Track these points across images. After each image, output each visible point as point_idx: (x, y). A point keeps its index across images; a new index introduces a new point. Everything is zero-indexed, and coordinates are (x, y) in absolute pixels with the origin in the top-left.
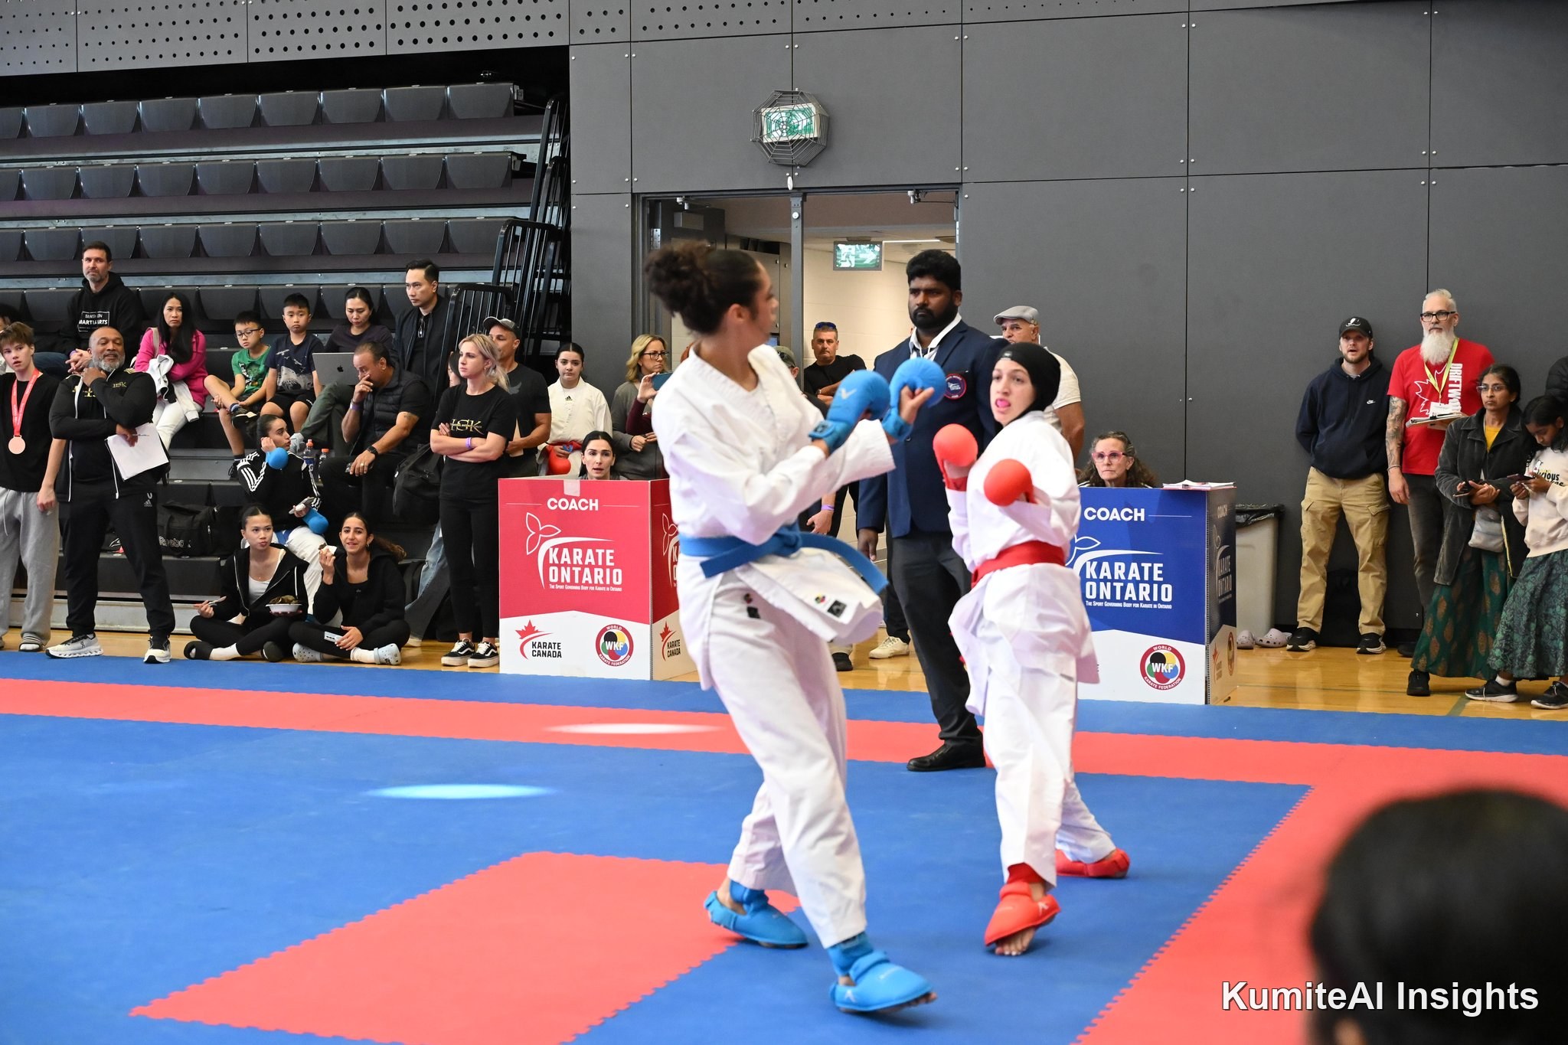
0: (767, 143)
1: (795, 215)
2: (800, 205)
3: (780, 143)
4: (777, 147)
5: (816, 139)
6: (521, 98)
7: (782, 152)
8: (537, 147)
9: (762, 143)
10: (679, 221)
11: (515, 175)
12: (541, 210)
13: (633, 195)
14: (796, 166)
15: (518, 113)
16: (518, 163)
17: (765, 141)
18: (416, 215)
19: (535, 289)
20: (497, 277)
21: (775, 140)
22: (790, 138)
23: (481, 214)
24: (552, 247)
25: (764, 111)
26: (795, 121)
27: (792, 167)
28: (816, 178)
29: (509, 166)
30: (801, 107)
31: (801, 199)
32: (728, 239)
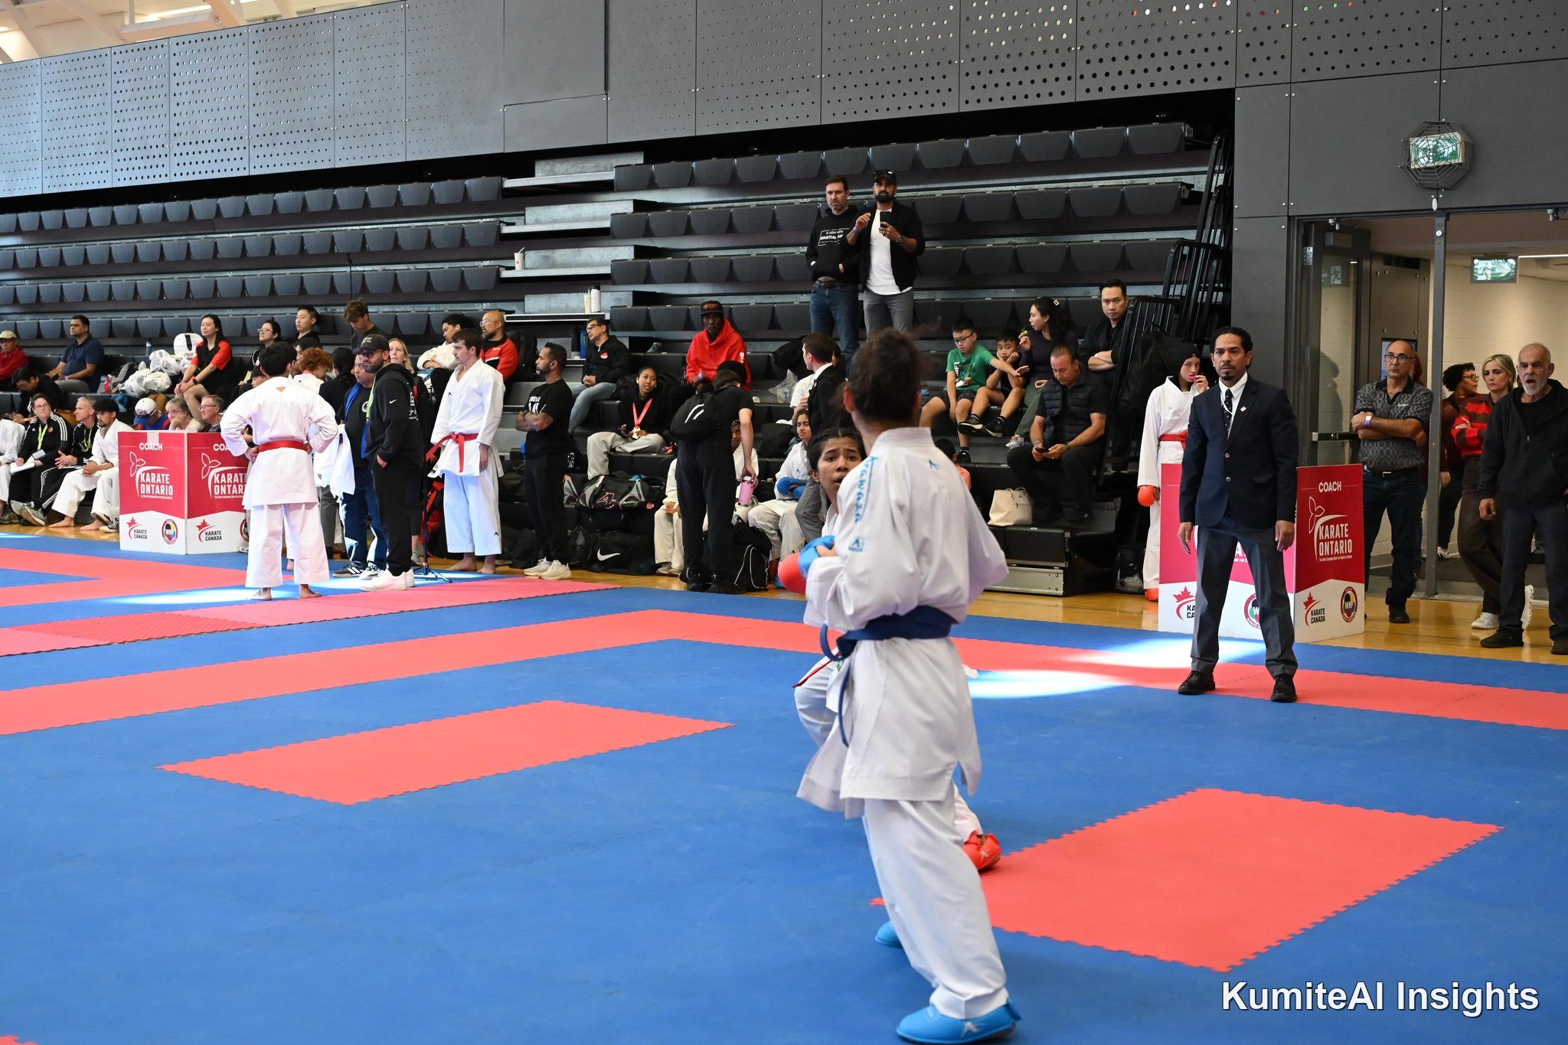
0: (1415, 169)
1: (1439, 233)
2: (1443, 224)
3: (1426, 168)
4: (1424, 172)
5: (1460, 164)
6: (1192, 135)
7: (1428, 176)
8: (1205, 177)
9: (1409, 168)
10: (1330, 240)
11: (1184, 202)
12: (1206, 232)
13: (1289, 218)
14: (1441, 189)
15: (1187, 148)
16: (1187, 192)
17: (1412, 167)
18: (1097, 238)
19: (1199, 301)
20: (1166, 291)
21: (1422, 166)
22: (1436, 164)
23: (1153, 236)
24: (1215, 264)
25: (1413, 141)
26: (1441, 149)
27: (1437, 190)
28: (1458, 200)
29: (1179, 195)
30: (1446, 135)
31: (1444, 219)
32: (1373, 256)
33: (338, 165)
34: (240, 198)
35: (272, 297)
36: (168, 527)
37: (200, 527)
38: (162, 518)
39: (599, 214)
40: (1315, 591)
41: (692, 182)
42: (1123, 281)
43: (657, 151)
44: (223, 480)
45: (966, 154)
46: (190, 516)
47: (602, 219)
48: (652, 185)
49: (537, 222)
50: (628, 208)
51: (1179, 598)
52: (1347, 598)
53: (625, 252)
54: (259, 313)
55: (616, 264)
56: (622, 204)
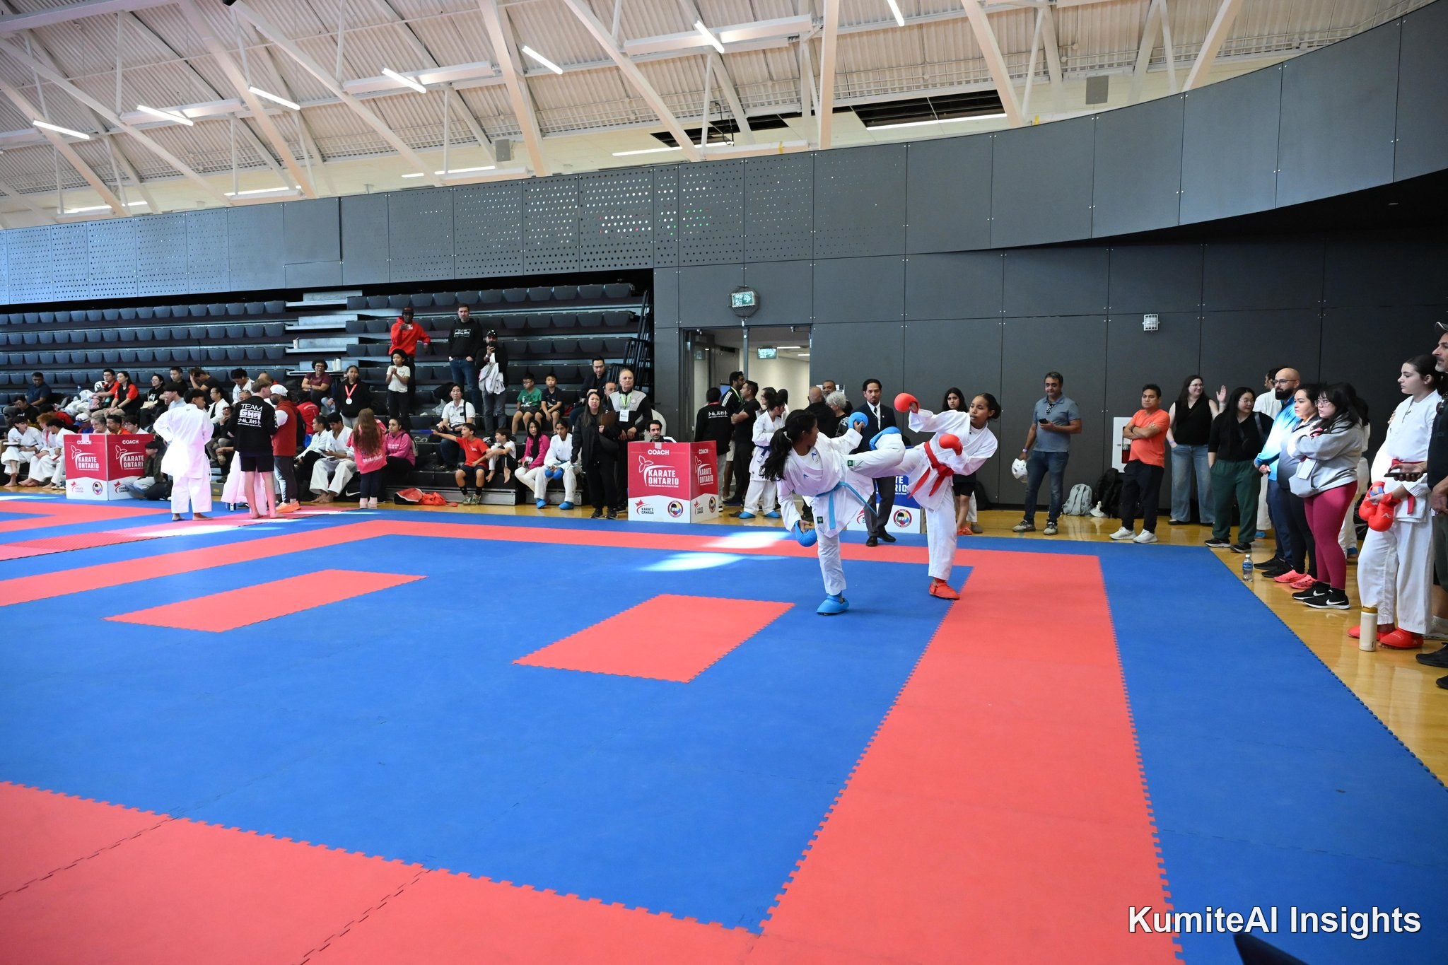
1: (745, 337)
2: (747, 332)
3: (739, 307)
4: (738, 310)
5: (754, 305)
6: (634, 289)
7: (740, 311)
8: (640, 309)
10: (697, 339)
11: (632, 320)
12: (642, 335)
13: (680, 329)
14: (746, 316)
15: (633, 295)
16: (634, 315)
17: (733, 306)
18: (591, 337)
20: (625, 361)
21: (737, 306)
22: (743, 305)
23: (617, 336)
24: (646, 349)
25: (733, 295)
26: (745, 298)
27: (744, 317)
28: (753, 322)
29: (630, 317)
30: (747, 292)
31: (747, 330)
32: (716, 346)
33: (191, 293)
34: (134, 309)
35: (154, 362)
36: (96, 486)
37: (116, 485)
38: (93, 481)
39: (339, 321)
40: (699, 499)
41: (388, 306)
42: (603, 356)
43: (369, 290)
44: (129, 459)
45: (528, 296)
46: (110, 479)
47: (341, 323)
48: (367, 307)
49: (305, 324)
50: (355, 318)
51: (638, 505)
52: (712, 502)
53: (354, 341)
54: (146, 370)
55: (349, 346)
56: (352, 316)
